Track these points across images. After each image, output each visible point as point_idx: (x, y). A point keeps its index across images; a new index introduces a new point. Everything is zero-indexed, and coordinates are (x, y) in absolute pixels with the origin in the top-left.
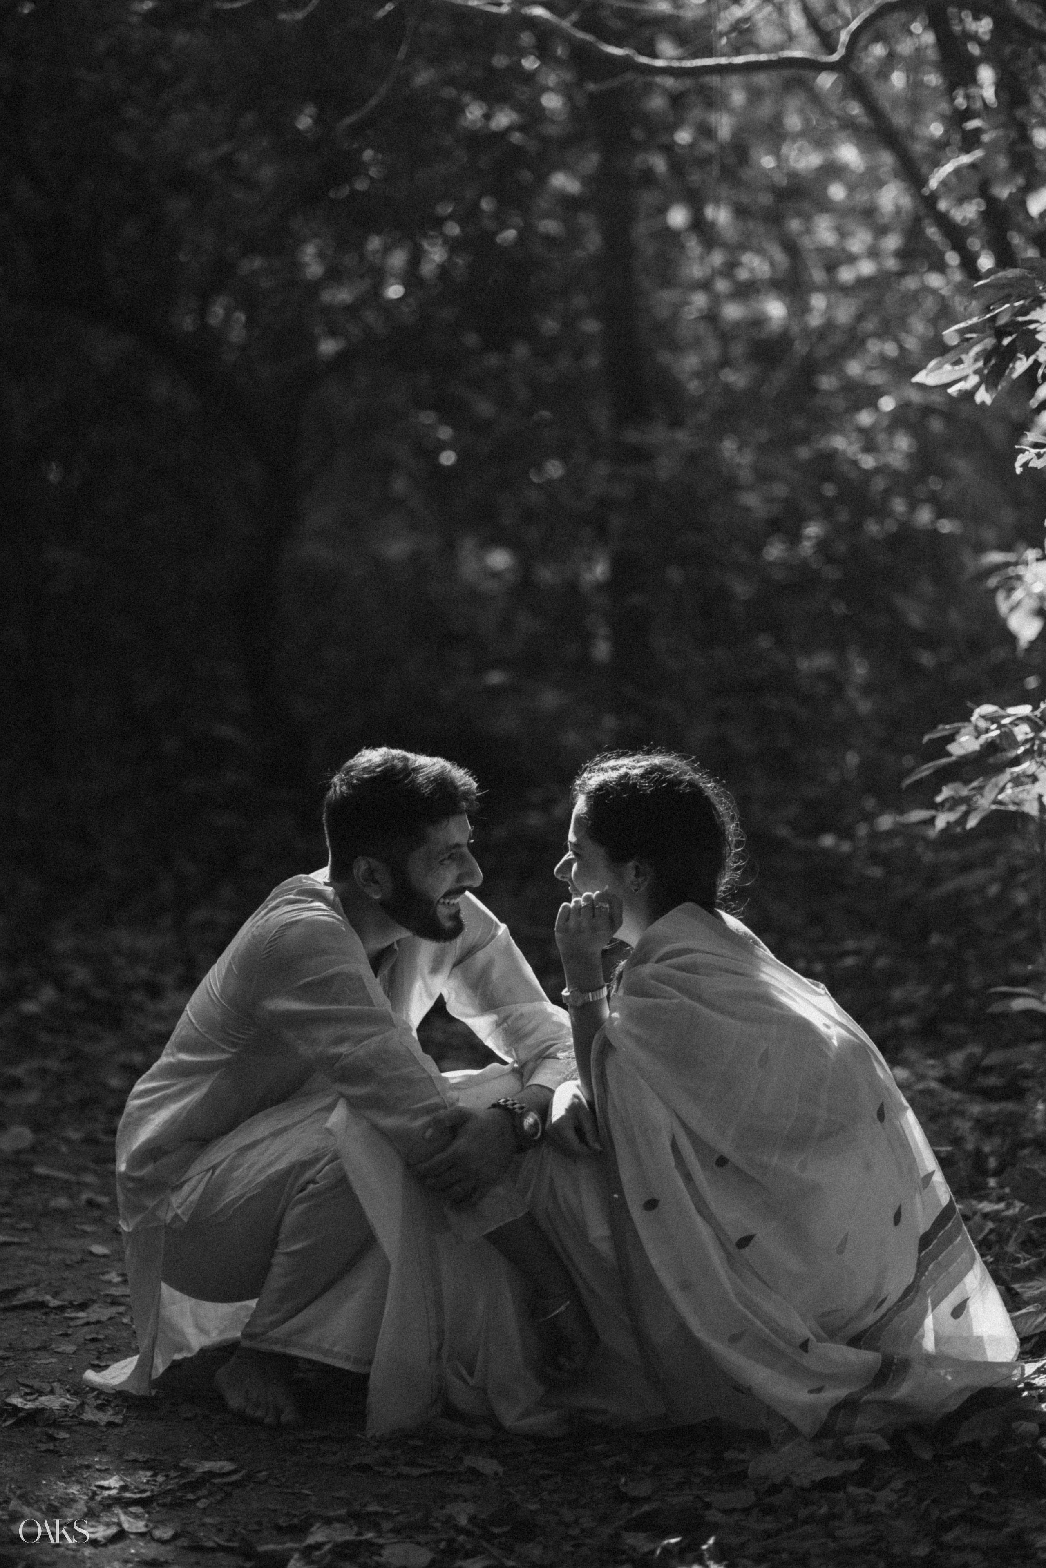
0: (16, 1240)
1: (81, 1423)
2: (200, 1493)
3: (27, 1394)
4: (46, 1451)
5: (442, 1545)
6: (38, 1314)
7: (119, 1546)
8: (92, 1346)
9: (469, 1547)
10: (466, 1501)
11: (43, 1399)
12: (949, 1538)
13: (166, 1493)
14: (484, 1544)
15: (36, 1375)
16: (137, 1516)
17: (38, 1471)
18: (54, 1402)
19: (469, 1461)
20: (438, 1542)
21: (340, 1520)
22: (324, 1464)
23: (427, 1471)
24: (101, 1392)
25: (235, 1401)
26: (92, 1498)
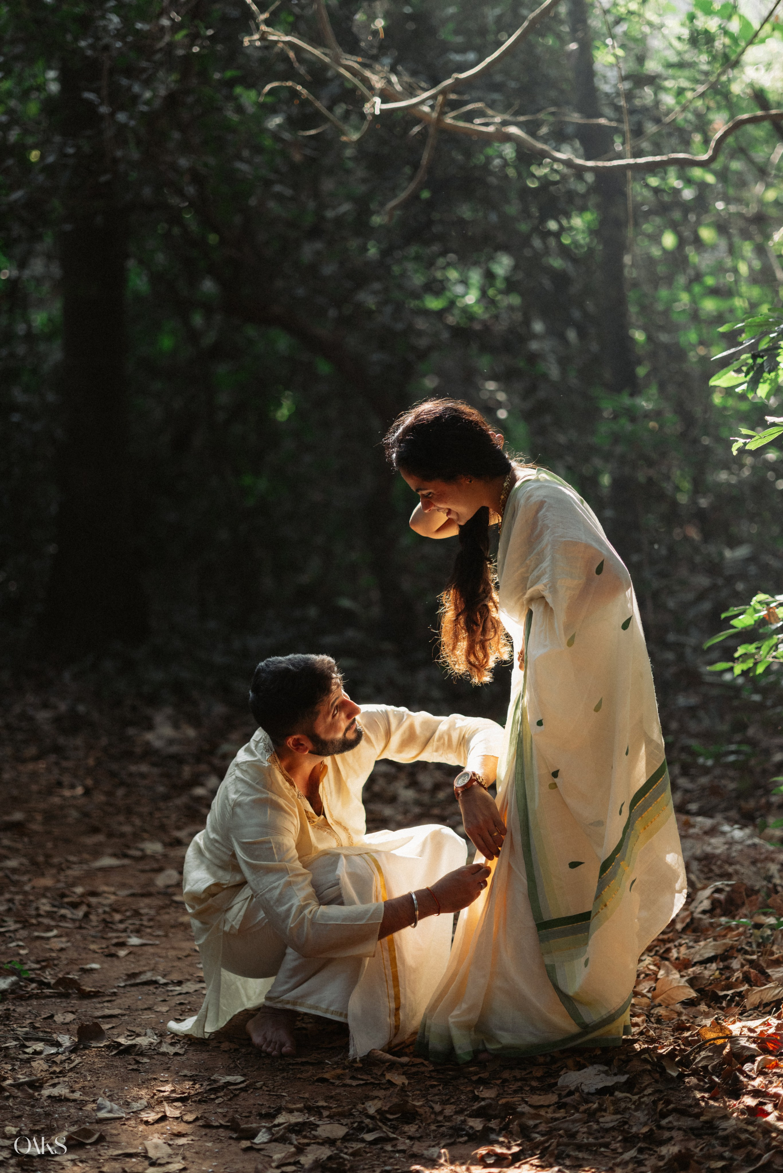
0: (151, 942)
1: (158, 1054)
2: (219, 1094)
3: (128, 1036)
4: (133, 1070)
5: (355, 1125)
6: (151, 988)
7: (163, 1124)
8: (179, 1008)
9: (371, 1126)
10: (380, 1099)
11: (138, 1039)
12: (664, 1122)
13: (198, 1094)
14: (380, 1124)
15: (140, 1025)
16: (177, 1108)
17: (124, 1081)
18: (143, 1041)
19: (388, 1076)
20: (354, 1123)
21: (299, 1110)
22: (299, 1078)
23: (362, 1082)
24: (177, 1035)
25: (257, 1039)
26: (152, 1097)
